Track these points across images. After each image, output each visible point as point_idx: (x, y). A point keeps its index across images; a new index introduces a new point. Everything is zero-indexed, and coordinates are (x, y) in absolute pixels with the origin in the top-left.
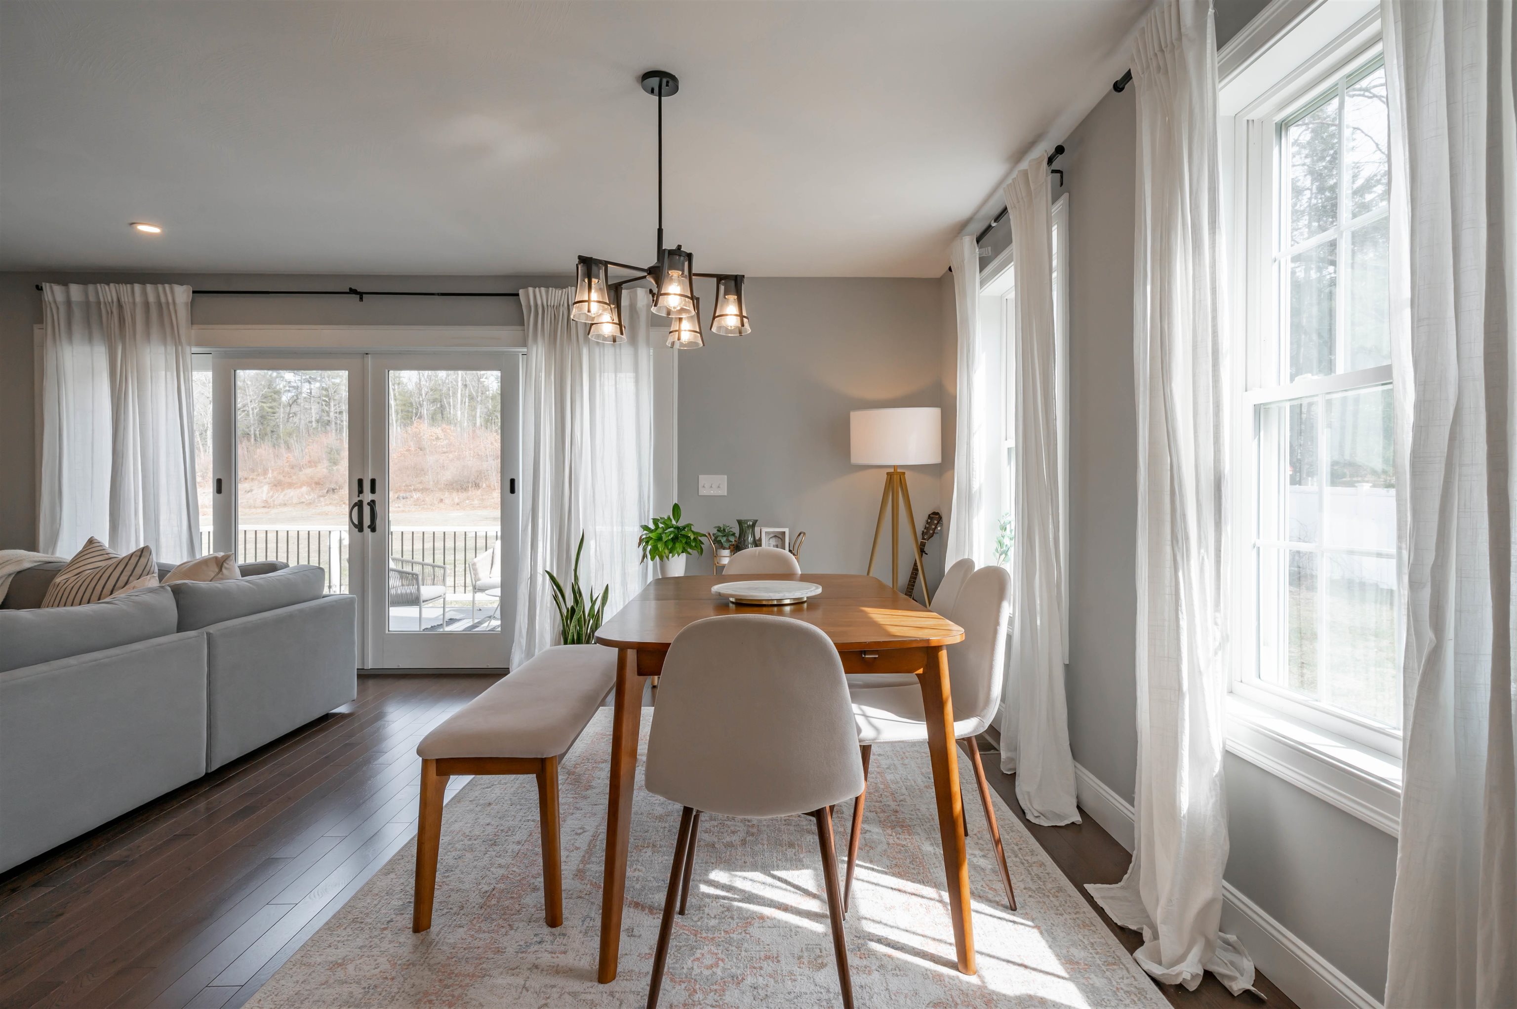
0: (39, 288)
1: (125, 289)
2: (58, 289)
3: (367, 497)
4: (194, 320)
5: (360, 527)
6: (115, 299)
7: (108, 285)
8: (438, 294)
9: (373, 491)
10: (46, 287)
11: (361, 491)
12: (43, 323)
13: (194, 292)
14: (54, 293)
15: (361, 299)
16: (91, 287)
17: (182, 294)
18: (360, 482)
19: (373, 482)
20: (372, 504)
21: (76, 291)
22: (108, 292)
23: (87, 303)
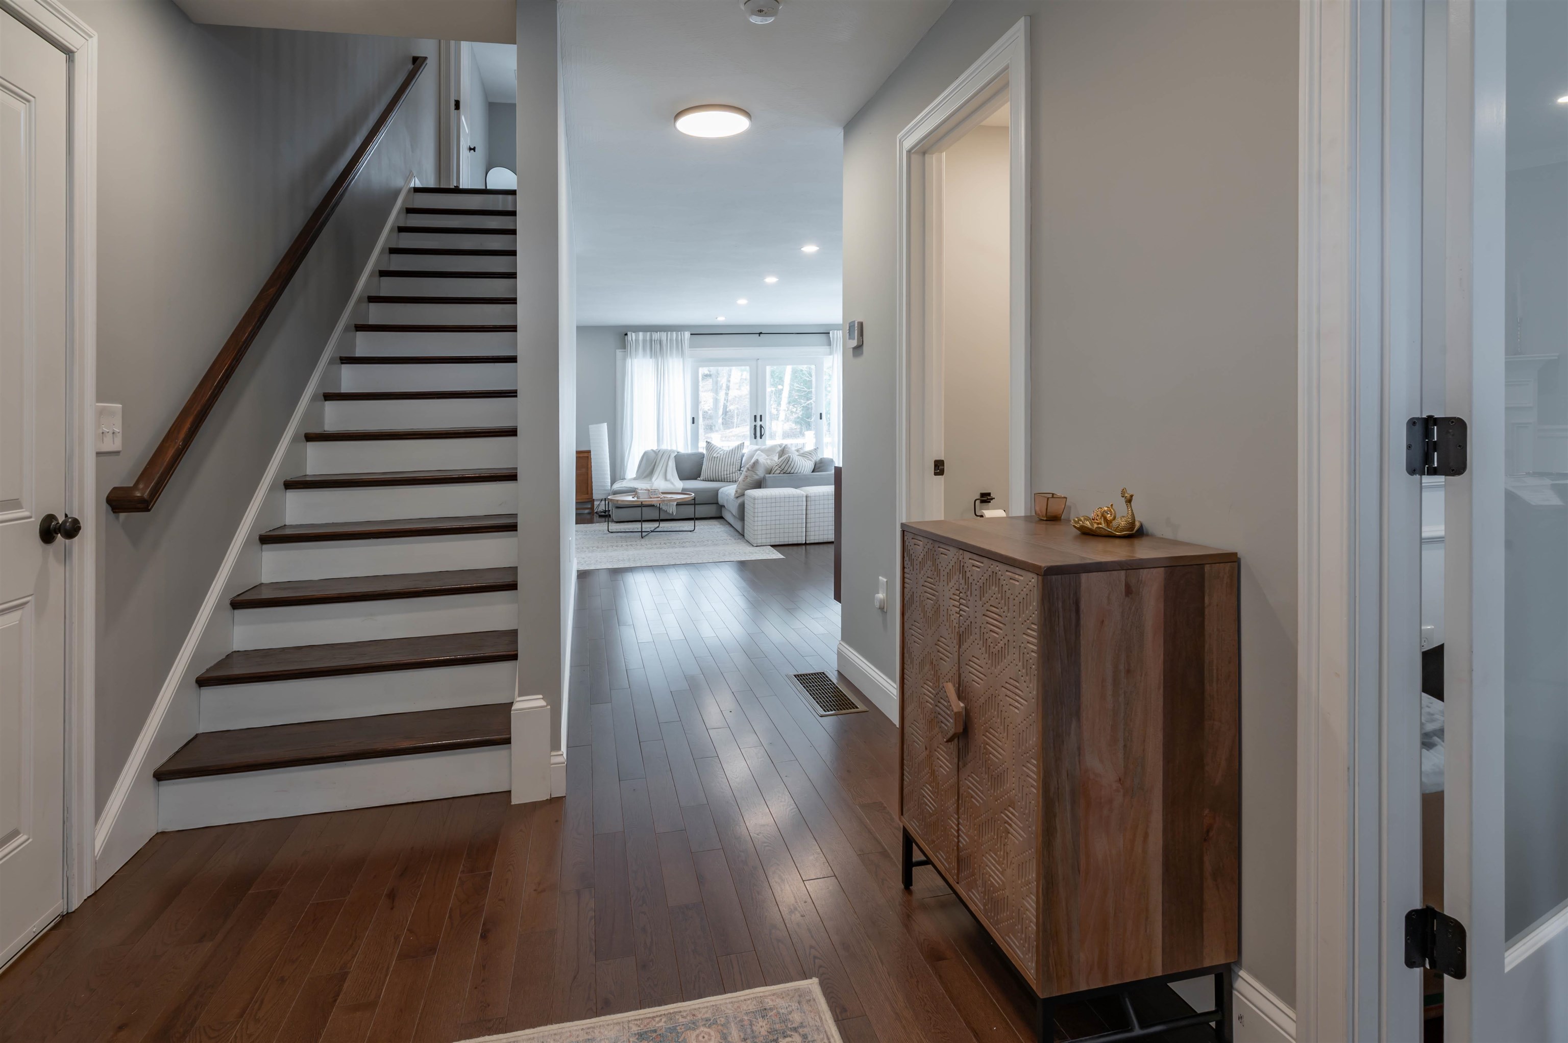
0: (626, 334)
1: (664, 335)
2: (633, 334)
3: (759, 423)
4: (692, 346)
5: (755, 438)
6: (659, 339)
7: (657, 332)
8: (795, 333)
9: (761, 420)
10: (629, 334)
11: (755, 421)
12: (625, 348)
13: (691, 334)
14: (632, 336)
15: (759, 336)
16: (648, 334)
17: (687, 334)
18: (755, 416)
19: (761, 416)
20: (761, 427)
21: (641, 334)
22: (656, 336)
23: (644, 341)
